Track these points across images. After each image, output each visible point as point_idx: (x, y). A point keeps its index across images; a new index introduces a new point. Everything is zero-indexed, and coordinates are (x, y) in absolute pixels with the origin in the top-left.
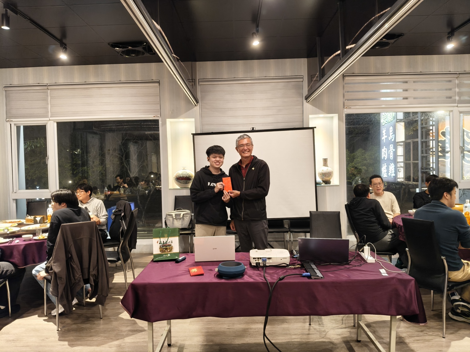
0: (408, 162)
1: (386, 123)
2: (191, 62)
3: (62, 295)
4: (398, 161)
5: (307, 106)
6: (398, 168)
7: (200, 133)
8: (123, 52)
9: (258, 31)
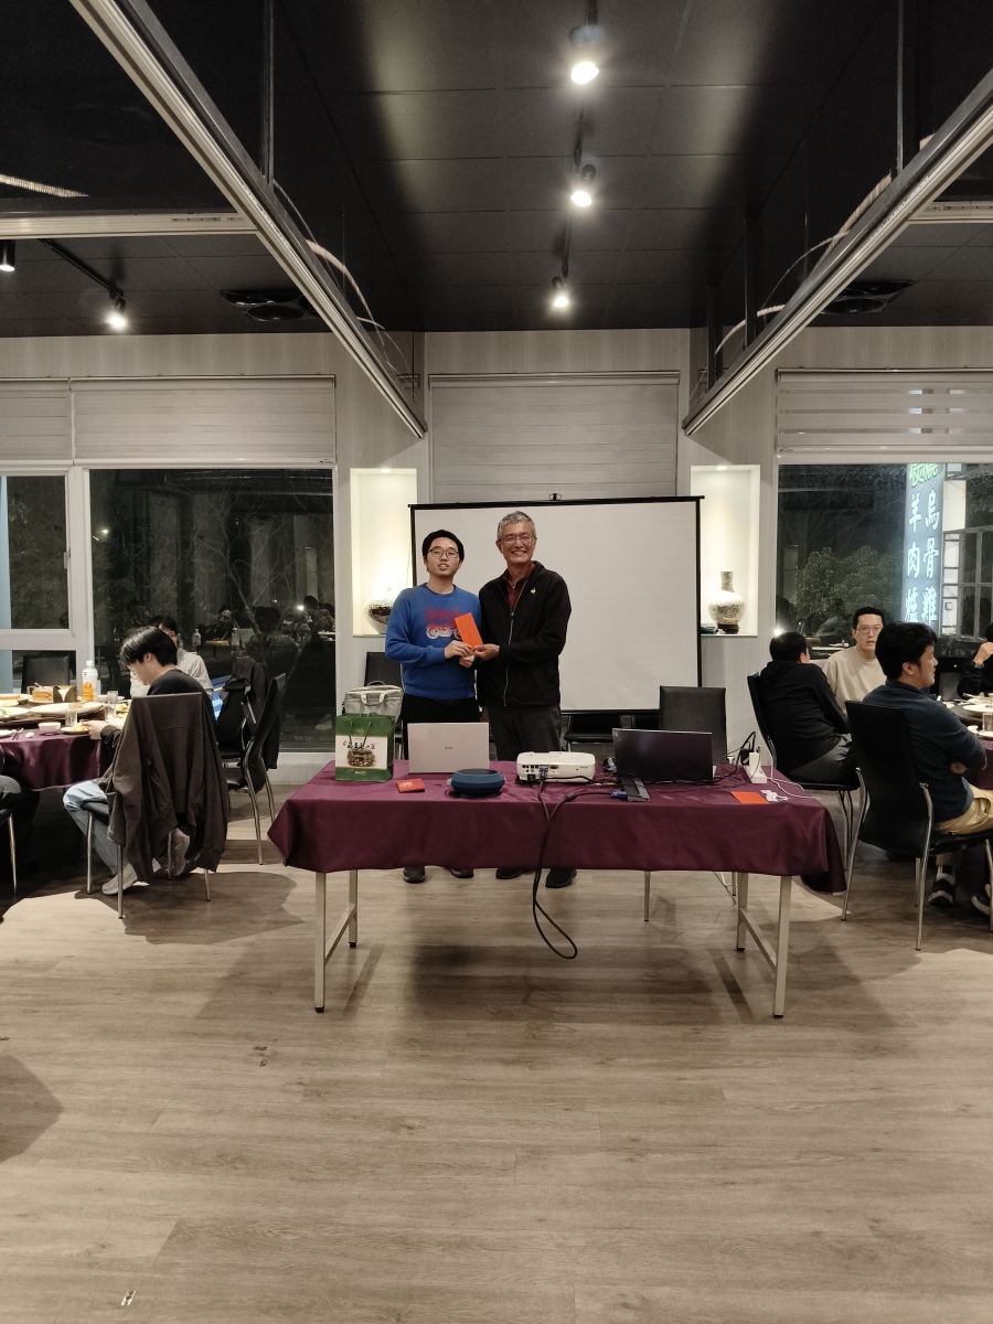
0: (968, 584)
1: (921, 480)
2: (409, 333)
3: (132, 845)
4: (946, 581)
5: (688, 445)
6: (945, 601)
7: (428, 503)
8: (252, 311)
9: (565, 273)
